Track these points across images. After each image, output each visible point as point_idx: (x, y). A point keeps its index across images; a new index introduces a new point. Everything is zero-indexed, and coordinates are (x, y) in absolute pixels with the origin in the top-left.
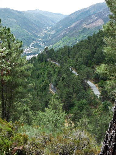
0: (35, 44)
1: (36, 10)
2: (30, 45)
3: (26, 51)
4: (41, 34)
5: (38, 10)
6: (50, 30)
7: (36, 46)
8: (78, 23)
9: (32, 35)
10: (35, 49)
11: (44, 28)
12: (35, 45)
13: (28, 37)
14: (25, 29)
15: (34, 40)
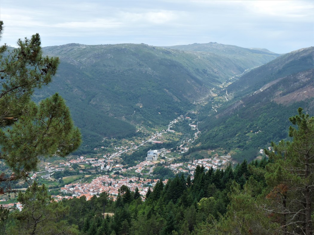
0: (180, 122)
1: (211, 43)
2: (168, 124)
3: (154, 138)
4: (202, 101)
5: (216, 43)
6: (225, 91)
7: (180, 127)
8: (270, 87)
9: (179, 101)
10: (177, 133)
11: (213, 87)
12: (181, 125)
13: (168, 107)
14: (167, 89)
15: (181, 112)
